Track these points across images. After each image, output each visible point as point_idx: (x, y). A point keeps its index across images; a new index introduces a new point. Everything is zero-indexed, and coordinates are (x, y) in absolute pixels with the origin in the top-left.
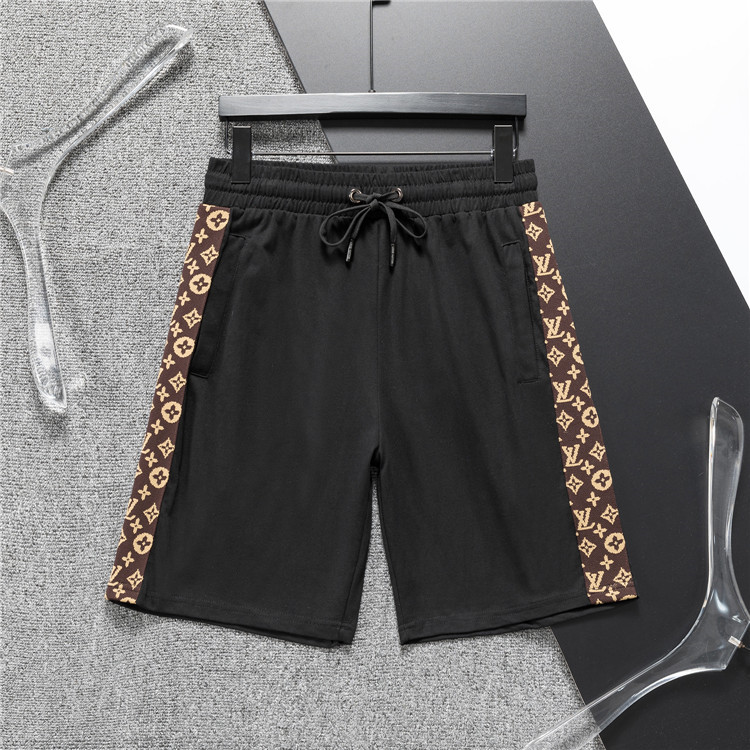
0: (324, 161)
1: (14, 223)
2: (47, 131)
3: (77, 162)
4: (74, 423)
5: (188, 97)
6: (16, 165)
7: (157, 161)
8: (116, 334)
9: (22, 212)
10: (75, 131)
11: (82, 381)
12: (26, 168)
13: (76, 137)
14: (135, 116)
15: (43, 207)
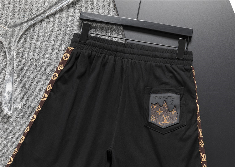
0: (122, 41)
1: (6, 47)
2: (24, 17)
3: (33, 29)
4: (13, 119)
5: (76, 13)
6: (10, 27)
7: (62, 33)
8: (38, 91)
9: (9, 43)
10: (33, 18)
11: (20, 105)
12: (14, 29)
13: (33, 21)
14: (56, 17)
15: (18, 43)
